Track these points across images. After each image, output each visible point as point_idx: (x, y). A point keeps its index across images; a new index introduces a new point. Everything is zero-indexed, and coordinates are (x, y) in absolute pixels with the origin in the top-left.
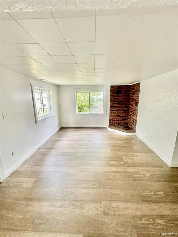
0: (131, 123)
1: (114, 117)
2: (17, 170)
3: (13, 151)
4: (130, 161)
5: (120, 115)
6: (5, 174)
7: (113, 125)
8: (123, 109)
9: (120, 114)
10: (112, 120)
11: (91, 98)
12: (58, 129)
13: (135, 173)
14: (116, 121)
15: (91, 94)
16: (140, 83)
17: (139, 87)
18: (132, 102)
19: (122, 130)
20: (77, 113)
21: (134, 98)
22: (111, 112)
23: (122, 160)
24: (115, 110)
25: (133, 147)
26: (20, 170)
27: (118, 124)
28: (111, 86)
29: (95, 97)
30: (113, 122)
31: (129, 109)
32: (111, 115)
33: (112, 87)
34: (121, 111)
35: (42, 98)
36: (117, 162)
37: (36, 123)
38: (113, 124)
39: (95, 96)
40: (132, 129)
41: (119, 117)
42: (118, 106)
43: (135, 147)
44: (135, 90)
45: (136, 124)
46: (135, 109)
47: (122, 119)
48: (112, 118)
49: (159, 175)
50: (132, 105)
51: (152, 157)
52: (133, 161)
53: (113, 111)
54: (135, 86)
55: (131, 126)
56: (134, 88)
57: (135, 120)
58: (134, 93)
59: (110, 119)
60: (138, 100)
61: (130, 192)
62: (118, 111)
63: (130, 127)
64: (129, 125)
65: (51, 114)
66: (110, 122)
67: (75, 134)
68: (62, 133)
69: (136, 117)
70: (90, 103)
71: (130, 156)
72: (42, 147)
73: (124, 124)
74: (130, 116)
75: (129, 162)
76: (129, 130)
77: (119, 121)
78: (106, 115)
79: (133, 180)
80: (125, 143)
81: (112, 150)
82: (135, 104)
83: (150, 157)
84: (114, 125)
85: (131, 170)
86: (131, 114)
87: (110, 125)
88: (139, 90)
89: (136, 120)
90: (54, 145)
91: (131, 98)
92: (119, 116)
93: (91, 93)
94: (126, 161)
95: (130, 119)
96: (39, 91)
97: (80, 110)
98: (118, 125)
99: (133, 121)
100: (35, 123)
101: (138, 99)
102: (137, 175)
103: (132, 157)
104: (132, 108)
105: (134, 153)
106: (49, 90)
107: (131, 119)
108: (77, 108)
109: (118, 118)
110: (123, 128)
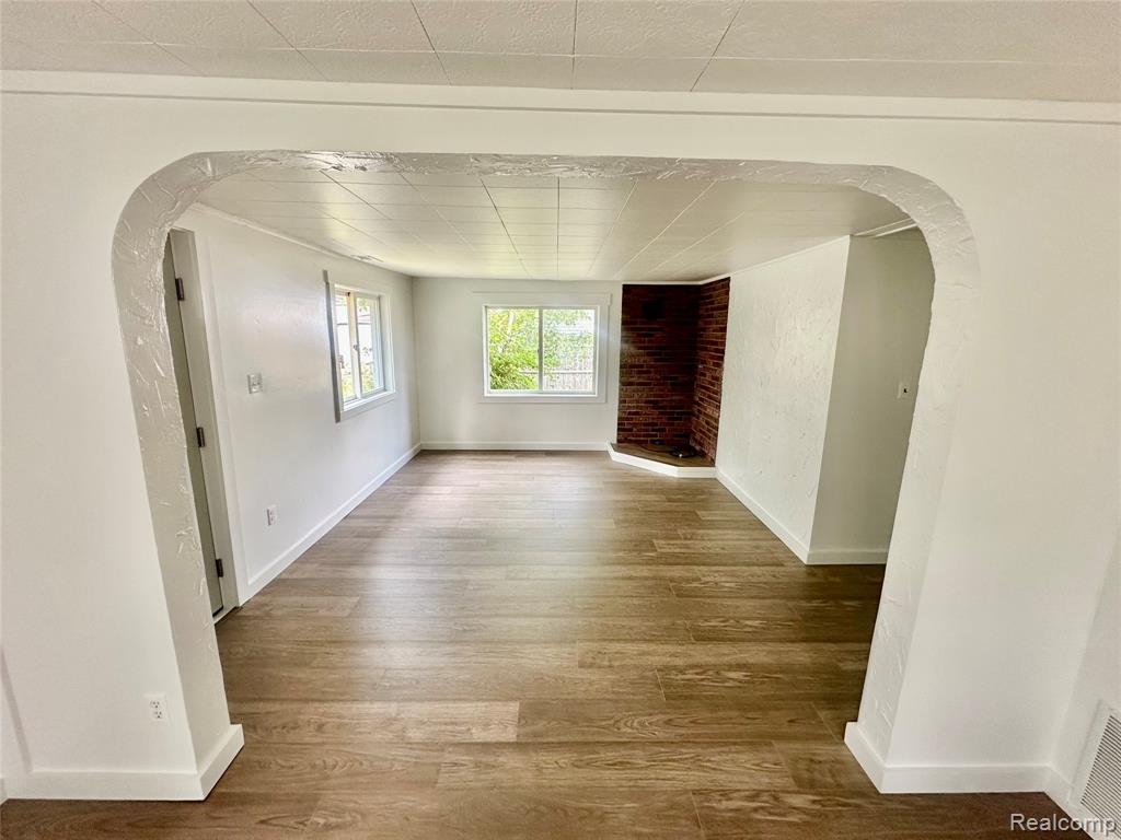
0: (701, 431)
1: (637, 407)
2: (283, 577)
3: (270, 508)
4: (678, 550)
5: (657, 402)
6: (250, 582)
7: (630, 441)
8: (670, 379)
9: (661, 396)
10: (627, 419)
11: (544, 332)
12: (407, 455)
13: (688, 580)
14: (645, 425)
15: (544, 315)
16: (728, 279)
17: (727, 293)
18: (706, 349)
19: (667, 460)
20: (488, 392)
21: (711, 334)
22: (625, 388)
23: (653, 547)
24: (641, 380)
25: (698, 513)
26: (295, 576)
27: (652, 436)
28: (624, 286)
29: (563, 329)
30: (631, 430)
31: (696, 379)
32: (625, 402)
33: (627, 289)
34: (661, 384)
35: (357, 324)
36: (635, 553)
37: (338, 419)
38: (632, 436)
39: (563, 324)
40: (703, 455)
41: (657, 411)
42: (651, 366)
43: (704, 512)
44: (712, 303)
45: (716, 435)
46: (713, 378)
47: (669, 419)
48: (630, 413)
49: (765, 583)
50: (704, 362)
51: (755, 540)
52: (688, 551)
53: (631, 384)
54: (714, 289)
55: (700, 444)
56: (711, 296)
57: (712, 417)
58: (711, 316)
59: (619, 419)
60: (724, 344)
61: (665, 622)
62: (649, 384)
63: (698, 448)
64: (695, 440)
65: (385, 390)
66: (619, 430)
67: (481, 472)
68: (426, 468)
69: (718, 407)
70: (540, 351)
71: (680, 539)
72: (357, 513)
73: (676, 436)
74: (699, 405)
75: (674, 555)
76: (690, 460)
77: (656, 424)
78: (606, 401)
79: (678, 595)
80: (670, 500)
81: (617, 522)
82: (712, 357)
83: (750, 540)
84: (638, 443)
85: (677, 572)
86: (701, 399)
87: (619, 441)
88: (726, 307)
89: (717, 421)
90: (402, 507)
91: (701, 336)
92: (655, 405)
93: (545, 311)
94: (663, 550)
95: (698, 418)
96: (345, 298)
97: (499, 378)
98: (653, 442)
99: (707, 423)
100: (334, 419)
101: (724, 337)
102: (694, 585)
103: (686, 539)
104: (704, 375)
105: (694, 531)
106: (379, 298)
107: (702, 416)
108: (487, 369)
109: (652, 415)
110: (671, 453)
